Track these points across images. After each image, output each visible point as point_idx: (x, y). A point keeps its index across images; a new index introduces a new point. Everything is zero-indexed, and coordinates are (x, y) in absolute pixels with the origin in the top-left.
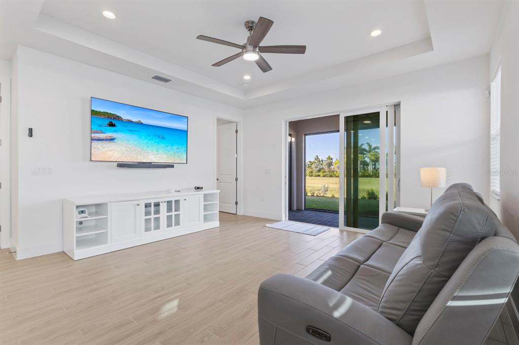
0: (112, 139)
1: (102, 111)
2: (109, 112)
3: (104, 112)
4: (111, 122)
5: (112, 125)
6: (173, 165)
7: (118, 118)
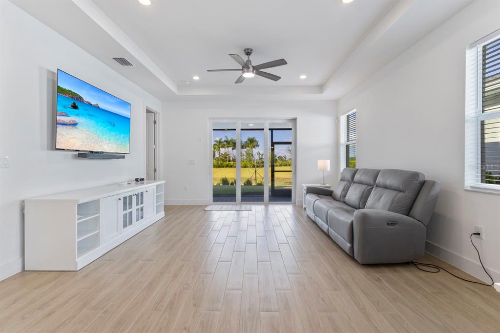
0: (74, 124)
1: (67, 89)
2: (73, 91)
3: (69, 91)
4: (74, 103)
5: (75, 107)
6: (124, 156)
7: (80, 99)
